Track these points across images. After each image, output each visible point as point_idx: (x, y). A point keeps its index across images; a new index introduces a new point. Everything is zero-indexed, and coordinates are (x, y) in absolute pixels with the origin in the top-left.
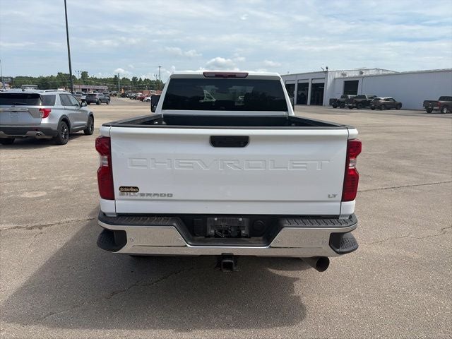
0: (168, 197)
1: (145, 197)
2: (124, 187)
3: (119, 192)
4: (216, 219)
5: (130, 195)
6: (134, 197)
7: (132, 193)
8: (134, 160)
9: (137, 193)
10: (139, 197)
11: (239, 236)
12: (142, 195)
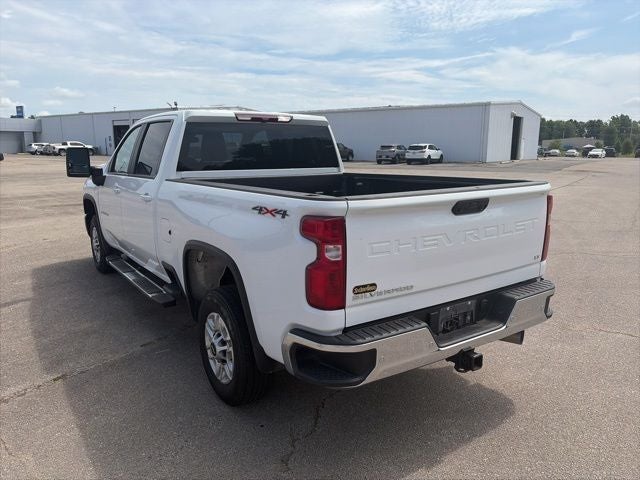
0: (407, 291)
1: (383, 297)
2: (358, 287)
3: (352, 295)
4: (448, 309)
5: (366, 297)
6: (371, 299)
7: (368, 294)
8: (375, 245)
9: (373, 293)
10: (375, 298)
11: (465, 325)
12: (380, 293)
